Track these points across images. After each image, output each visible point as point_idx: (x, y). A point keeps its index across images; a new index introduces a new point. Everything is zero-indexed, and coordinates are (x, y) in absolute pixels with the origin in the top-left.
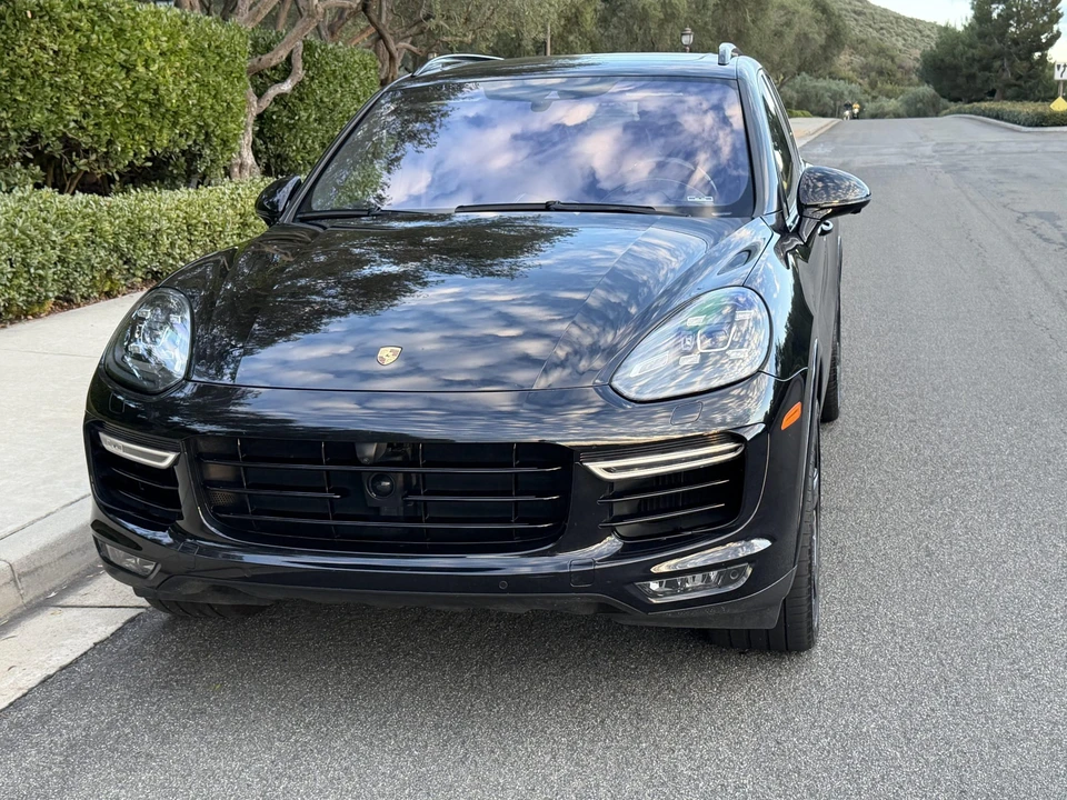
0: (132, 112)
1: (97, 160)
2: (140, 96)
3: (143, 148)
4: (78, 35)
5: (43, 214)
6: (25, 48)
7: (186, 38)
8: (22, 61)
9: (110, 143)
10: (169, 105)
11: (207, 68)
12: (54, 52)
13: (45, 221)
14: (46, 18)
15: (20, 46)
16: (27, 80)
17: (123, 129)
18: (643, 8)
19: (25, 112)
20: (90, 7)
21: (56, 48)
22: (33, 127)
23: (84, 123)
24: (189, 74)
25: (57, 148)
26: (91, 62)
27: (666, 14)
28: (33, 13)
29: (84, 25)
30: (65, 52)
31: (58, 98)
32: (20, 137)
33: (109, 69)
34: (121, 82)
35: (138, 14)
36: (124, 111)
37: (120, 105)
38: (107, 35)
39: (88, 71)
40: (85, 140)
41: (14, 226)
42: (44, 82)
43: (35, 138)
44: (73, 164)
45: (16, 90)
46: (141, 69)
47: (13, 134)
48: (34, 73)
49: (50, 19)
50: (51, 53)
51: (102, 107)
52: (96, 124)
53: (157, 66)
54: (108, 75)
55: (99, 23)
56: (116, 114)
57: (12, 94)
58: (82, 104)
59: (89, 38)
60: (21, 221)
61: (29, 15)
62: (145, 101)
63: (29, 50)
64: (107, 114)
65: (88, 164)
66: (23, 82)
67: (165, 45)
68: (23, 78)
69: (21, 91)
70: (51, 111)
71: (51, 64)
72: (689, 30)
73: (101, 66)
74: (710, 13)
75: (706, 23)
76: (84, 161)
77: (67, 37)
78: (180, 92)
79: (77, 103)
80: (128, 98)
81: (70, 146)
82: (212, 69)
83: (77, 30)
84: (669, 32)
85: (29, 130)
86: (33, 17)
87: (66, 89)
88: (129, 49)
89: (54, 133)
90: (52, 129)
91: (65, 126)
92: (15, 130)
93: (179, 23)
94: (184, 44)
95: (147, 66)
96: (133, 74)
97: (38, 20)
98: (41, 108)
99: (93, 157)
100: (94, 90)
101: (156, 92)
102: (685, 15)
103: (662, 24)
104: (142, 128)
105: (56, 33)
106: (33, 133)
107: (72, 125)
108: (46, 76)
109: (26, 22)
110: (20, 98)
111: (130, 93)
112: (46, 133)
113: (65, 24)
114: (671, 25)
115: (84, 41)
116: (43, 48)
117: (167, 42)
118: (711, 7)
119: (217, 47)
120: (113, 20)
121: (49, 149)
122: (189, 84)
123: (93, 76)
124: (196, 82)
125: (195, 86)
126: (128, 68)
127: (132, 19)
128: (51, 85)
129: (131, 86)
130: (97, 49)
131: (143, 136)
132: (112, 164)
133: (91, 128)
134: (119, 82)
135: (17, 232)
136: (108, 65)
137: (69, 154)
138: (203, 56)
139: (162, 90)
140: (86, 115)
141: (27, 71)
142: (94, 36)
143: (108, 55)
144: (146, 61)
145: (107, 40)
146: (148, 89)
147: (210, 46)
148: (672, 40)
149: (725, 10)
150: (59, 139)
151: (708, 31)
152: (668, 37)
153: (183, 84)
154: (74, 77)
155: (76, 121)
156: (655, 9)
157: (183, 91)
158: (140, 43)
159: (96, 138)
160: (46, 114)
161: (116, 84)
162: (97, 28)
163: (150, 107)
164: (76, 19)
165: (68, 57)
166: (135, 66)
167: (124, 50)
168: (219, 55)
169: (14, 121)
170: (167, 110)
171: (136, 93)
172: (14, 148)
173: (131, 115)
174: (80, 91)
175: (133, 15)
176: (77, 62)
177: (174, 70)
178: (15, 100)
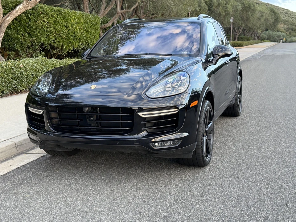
0: (68, 38)
1: (59, 51)
2: (70, 34)
3: (71, 47)
4: (54, 18)
5: (42, 63)
6: (40, 21)
7: (83, 19)
8: (39, 25)
9: (62, 46)
10: (78, 36)
11: (88, 27)
12: (47, 22)
13: (42, 65)
14: (45, 14)
15: (38, 21)
16: (40, 29)
17: (66, 43)
18: (219, 12)
19: (40, 38)
20: (57, 11)
21: (48, 21)
23: (55, 41)
24: (83, 28)
25: (48, 48)
26: (57, 25)
27: (226, 13)
28: (42, 12)
29: (55, 16)
30: (50, 22)
31: (48, 34)
32: (38, 44)
33: (62, 27)
34: (65, 30)
35: (70, 13)
36: (66, 38)
37: (65, 36)
38: (61, 18)
39: (56, 28)
40: (56, 45)
41: (34, 66)
42: (45, 30)
43: (43, 45)
44: (53, 51)
45: (37, 32)
46: (70, 27)
47: (37, 43)
48: (42, 28)
49: (46, 14)
50: (46, 23)
51: (60, 37)
52: (58, 41)
53: (74, 26)
54: (61, 29)
55: (59, 15)
56: (64, 39)
57: (36, 33)
58: (55, 36)
59: (56, 19)
60: (36, 65)
61: (41, 13)
62: (71, 35)
63: (41, 22)
64: (61, 39)
65: (56, 52)
66: (39, 30)
67: (77, 21)
68: (39, 29)
69: (39, 32)
70: (47, 38)
71: (46, 25)
72: (232, 18)
73: (60, 26)
74: (238, 13)
75: (237, 16)
76: (55, 51)
77: (51, 19)
78: (81, 33)
79: (53, 36)
80: (67, 34)
81: (52, 47)
82: (90, 27)
83: (53, 17)
84: (227, 18)
85: (41, 42)
86: (42, 13)
87: (50, 32)
88: (67, 22)
89: (47, 44)
90: (47, 42)
91: (50, 42)
92: (37, 42)
93: (81, 15)
94: (82, 21)
95: (72, 26)
96: (68, 28)
97: (43, 14)
98: (44, 37)
99: (58, 50)
100: (58, 32)
101: (74, 33)
102: (232, 14)
103: (225, 16)
104: (71, 42)
105: (48, 18)
106: (42, 43)
107: (52, 41)
108: (45, 29)
109: (40, 15)
110: (38, 34)
111: (67, 33)
112: (45, 43)
113: (50, 15)
115: (55, 20)
116: (44, 21)
117: (78, 20)
119: (91, 22)
120: (63, 14)
121: (46, 48)
122: (83, 31)
123: (57, 29)
124: (85, 30)
125: (85, 32)
126: (67, 27)
127: (68, 14)
128: (47, 31)
129: (68, 32)
130: (58, 22)
131: (71, 44)
132: (63, 52)
133: (57, 42)
134: (64, 30)
135: (34, 67)
136: (61, 26)
137: (52, 49)
138: (87, 24)
139: (76, 33)
140: (56, 39)
141: (40, 27)
142: (58, 18)
143: (61, 23)
144: (72, 25)
145: (61, 20)
146: (72, 32)
147: (89, 21)
148: (228, 21)
149: (243, 12)
150: (49, 45)
151: (238, 18)
153: (82, 31)
154: (52, 29)
155: (53, 40)
156: (223, 12)
157: (82, 33)
158: (70, 20)
159: (58, 45)
160: (45, 38)
161: (64, 31)
162: (59, 16)
163: (73, 37)
164: (53, 14)
165: (51, 24)
166: (69, 26)
167: (66, 22)
168: (92, 23)
169: (37, 40)
170: (77, 38)
171: (69, 33)
172: (37, 47)
173: (68, 39)
174: (54, 33)
175: (68, 13)
176: (53, 25)
177: (79, 27)
178: (37, 35)
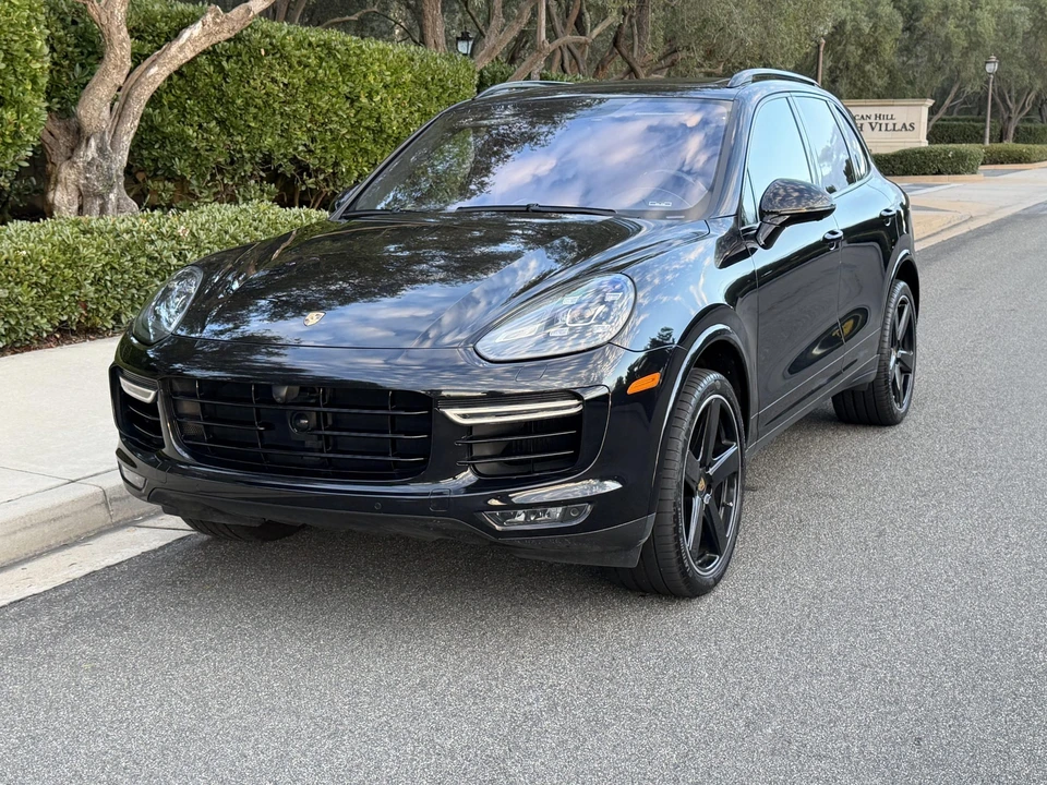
0: (355, 137)
1: (325, 180)
2: (363, 123)
3: (366, 169)
4: (306, 70)
5: (255, 224)
6: (259, 81)
7: (410, 72)
8: (255, 93)
9: (336, 164)
10: (390, 131)
11: (430, 98)
12: (284, 84)
13: (256, 229)
14: (278, 55)
15: (254, 79)
16: (260, 109)
17: (348, 153)
18: (946, 37)
19: (257, 137)
20: (318, 46)
21: (286, 81)
22: (265, 150)
23: (312, 147)
24: (411, 104)
25: (289, 169)
26: (318, 94)
27: (971, 42)
28: (266, 51)
29: (313, 61)
30: (293, 85)
31: (288, 125)
32: (253, 158)
33: (334, 100)
34: (345, 110)
35: (363, 52)
36: (348, 137)
37: (344, 131)
38: (333, 71)
39: (315, 101)
40: (313, 162)
41: (226, 232)
42: (274, 111)
43: (267, 159)
44: (304, 183)
45: (249, 118)
46: (364, 100)
47: (247, 155)
48: (266, 103)
49: (281, 56)
50: (282, 85)
51: (329, 133)
52: (323, 148)
53: (379, 97)
54: (332, 105)
55: (327, 59)
56: (342, 139)
57: (246, 121)
58: (309, 130)
59: (316, 73)
60: (233, 228)
61: (263, 53)
62: (368, 128)
63: (262, 83)
64: (333, 140)
65: (316, 183)
66: (255, 111)
67: (389, 78)
68: (256, 107)
69: (255, 118)
70: (282, 136)
71: (281, 95)
72: (993, 58)
73: (327, 98)
74: (1019, 40)
75: (1015, 51)
76: (313, 180)
77: (296, 72)
78: (401, 120)
79: (305, 129)
80: (352, 125)
81: (303, 168)
82: (435, 100)
83: (306, 66)
84: (973, 59)
85: (261, 152)
86: (267, 53)
87: (295, 117)
88: (354, 82)
89: (285, 156)
90: (282, 151)
91: (295, 149)
92: (249, 152)
93: (406, 59)
94: (408, 77)
95: (370, 97)
96: (357, 104)
97: (271, 56)
98: (272, 133)
99: (321, 177)
100: (320, 119)
101: (378, 121)
102: (992, 43)
103: (965, 53)
104: (365, 151)
105: (286, 68)
106: (265, 155)
107: (301, 148)
108: (276, 105)
109: (259, 59)
110: (253, 124)
111: (353, 121)
112: (277, 155)
113: (294, 61)
114: (976, 53)
115: (312, 75)
116: (274, 81)
117: (391, 76)
118: (1021, 35)
119: (440, 80)
120: (339, 56)
121: (281, 169)
122: (411, 113)
123: (318, 106)
124: (418, 111)
125: (416, 115)
126: (352, 99)
127: (357, 56)
128: (282, 114)
129: (355, 115)
130: (322, 82)
131: (366, 159)
132: (339, 184)
133: (318, 151)
134: (344, 112)
135: (227, 237)
136: (333, 97)
137: (301, 174)
138: (426, 89)
139: (384, 119)
140: (313, 140)
141: (259, 101)
142: (321, 71)
143: (333, 87)
144: (370, 93)
145: (333, 74)
146: (370, 117)
147: (432, 79)
148: (977, 69)
149: (1037, 38)
150: (290, 160)
151: (1018, 59)
152: (972, 66)
153: (405, 113)
154: (301, 106)
155: (305, 145)
156: (958, 38)
157: (404, 120)
158: (365, 76)
159: (323, 160)
160: (277, 138)
161: (340, 113)
162: (324, 64)
163: (374, 133)
164: (305, 56)
165: (297, 89)
166: (359, 97)
167: (349, 83)
168: (442, 87)
169: (248, 144)
170: (389, 136)
171: (360, 121)
172: (248, 168)
173: (355, 140)
174: (307, 118)
175: (358, 52)
176: (305, 93)
177: (396, 101)
178: (249, 126)
